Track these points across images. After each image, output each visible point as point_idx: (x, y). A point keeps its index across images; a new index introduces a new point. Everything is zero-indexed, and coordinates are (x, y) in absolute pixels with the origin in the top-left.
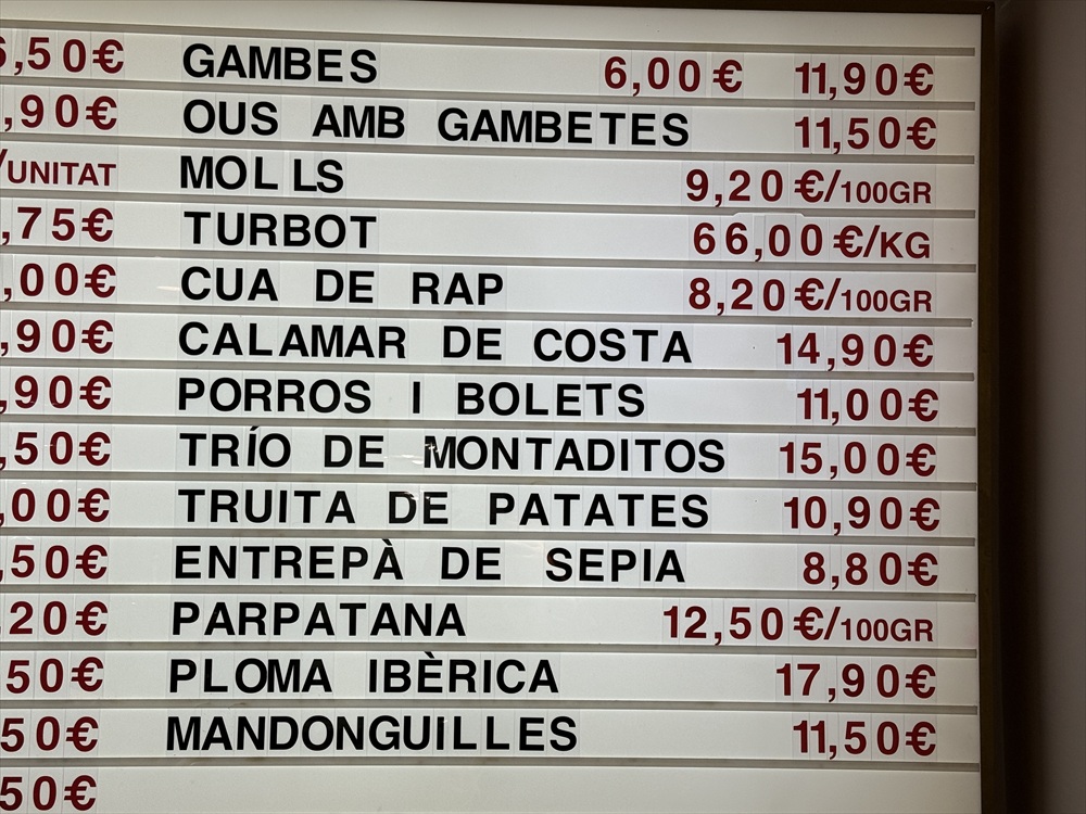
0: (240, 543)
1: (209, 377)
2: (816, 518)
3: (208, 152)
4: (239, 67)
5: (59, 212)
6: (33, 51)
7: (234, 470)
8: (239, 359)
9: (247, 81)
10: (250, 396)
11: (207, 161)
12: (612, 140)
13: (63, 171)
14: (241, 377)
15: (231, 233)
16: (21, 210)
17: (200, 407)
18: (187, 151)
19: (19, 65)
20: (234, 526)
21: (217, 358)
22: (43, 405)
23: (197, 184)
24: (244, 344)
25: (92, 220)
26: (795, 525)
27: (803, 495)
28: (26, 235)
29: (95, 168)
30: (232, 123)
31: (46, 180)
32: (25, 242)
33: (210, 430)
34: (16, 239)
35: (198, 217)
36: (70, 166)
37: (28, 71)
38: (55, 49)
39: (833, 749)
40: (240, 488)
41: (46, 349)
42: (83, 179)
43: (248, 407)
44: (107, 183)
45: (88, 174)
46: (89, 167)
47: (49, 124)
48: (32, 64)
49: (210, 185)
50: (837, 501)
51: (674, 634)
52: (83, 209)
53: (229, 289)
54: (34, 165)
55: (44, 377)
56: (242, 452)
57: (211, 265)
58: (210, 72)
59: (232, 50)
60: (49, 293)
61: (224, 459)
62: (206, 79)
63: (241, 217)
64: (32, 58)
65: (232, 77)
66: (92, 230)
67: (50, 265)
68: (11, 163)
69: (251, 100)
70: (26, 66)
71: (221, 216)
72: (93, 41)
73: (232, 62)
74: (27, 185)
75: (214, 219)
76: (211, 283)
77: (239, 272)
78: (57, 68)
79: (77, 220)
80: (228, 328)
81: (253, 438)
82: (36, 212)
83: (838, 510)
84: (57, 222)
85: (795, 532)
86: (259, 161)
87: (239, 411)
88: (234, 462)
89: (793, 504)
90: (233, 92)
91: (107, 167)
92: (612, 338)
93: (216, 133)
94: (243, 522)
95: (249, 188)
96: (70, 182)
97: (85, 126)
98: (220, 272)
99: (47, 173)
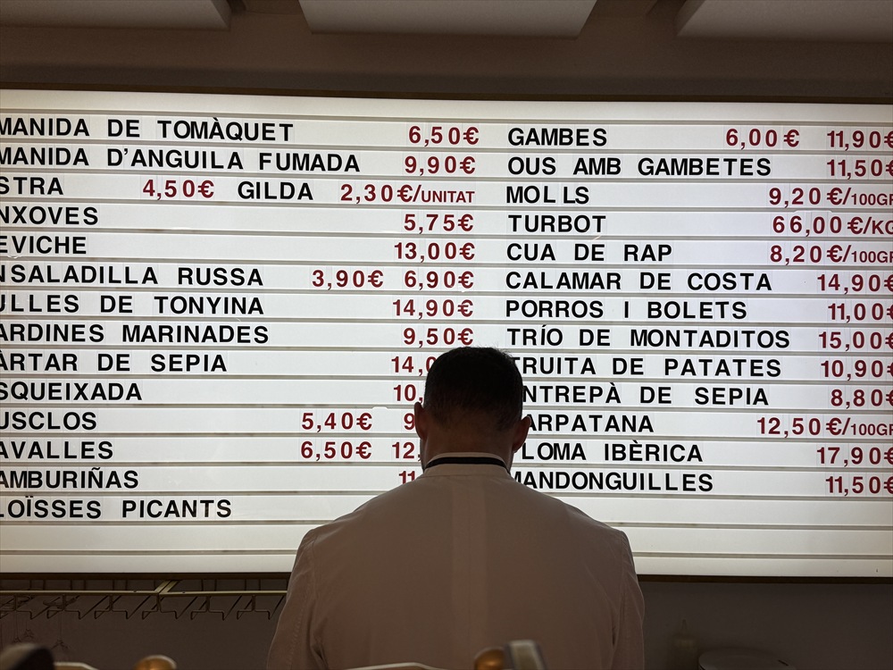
0: (538, 384)
1: (521, 300)
2: (838, 372)
3: (520, 184)
4: (536, 140)
5: (447, 216)
6: (434, 134)
7: (534, 347)
8: (536, 290)
9: (541, 147)
10: (542, 309)
11: (520, 189)
12: (730, 173)
13: (448, 195)
14: (537, 300)
15: (532, 226)
16: (428, 216)
17: (517, 315)
18: (510, 184)
19: (427, 141)
20: (535, 375)
21: (525, 290)
22: (440, 315)
23: (515, 201)
24: (539, 283)
25: (463, 220)
26: (827, 375)
27: (831, 360)
28: (431, 228)
29: (464, 193)
30: (533, 169)
31: (440, 200)
32: (430, 232)
33: (522, 327)
34: (426, 231)
35: (515, 218)
36: (452, 193)
37: (431, 144)
38: (445, 133)
39: (846, 491)
40: (537, 357)
41: (441, 286)
42: (459, 199)
43: (541, 315)
44: (470, 201)
45: (461, 197)
46: (461, 193)
47: (442, 172)
48: (433, 140)
49: (521, 201)
50: (849, 364)
51: (763, 432)
52: (458, 215)
53: (531, 255)
54: (435, 193)
55: (440, 300)
56: (538, 338)
57: (522, 243)
58: (522, 142)
59: (533, 131)
60: (442, 258)
61: (529, 341)
62: (520, 146)
63: (537, 217)
64: (433, 137)
65: (533, 145)
66: (463, 226)
67: (442, 243)
68: (423, 192)
69: (542, 157)
70: (430, 142)
71: (527, 217)
72: (463, 128)
73: (533, 137)
74: (431, 203)
75: (524, 218)
76: (522, 252)
77: (536, 246)
78: (445, 143)
79: (455, 220)
80: (530, 274)
81: (543, 331)
82: (436, 216)
83: (849, 368)
84: (446, 222)
85: (827, 379)
86: (546, 188)
87: (537, 317)
88: (534, 343)
89: (826, 364)
90: (533, 152)
91: (470, 193)
92: (729, 277)
93: (524, 174)
94: (539, 374)
95: (541, 202)
96: (452, 201)
97: (459, 172)
98: (526, 246)
99: (441, 197)
